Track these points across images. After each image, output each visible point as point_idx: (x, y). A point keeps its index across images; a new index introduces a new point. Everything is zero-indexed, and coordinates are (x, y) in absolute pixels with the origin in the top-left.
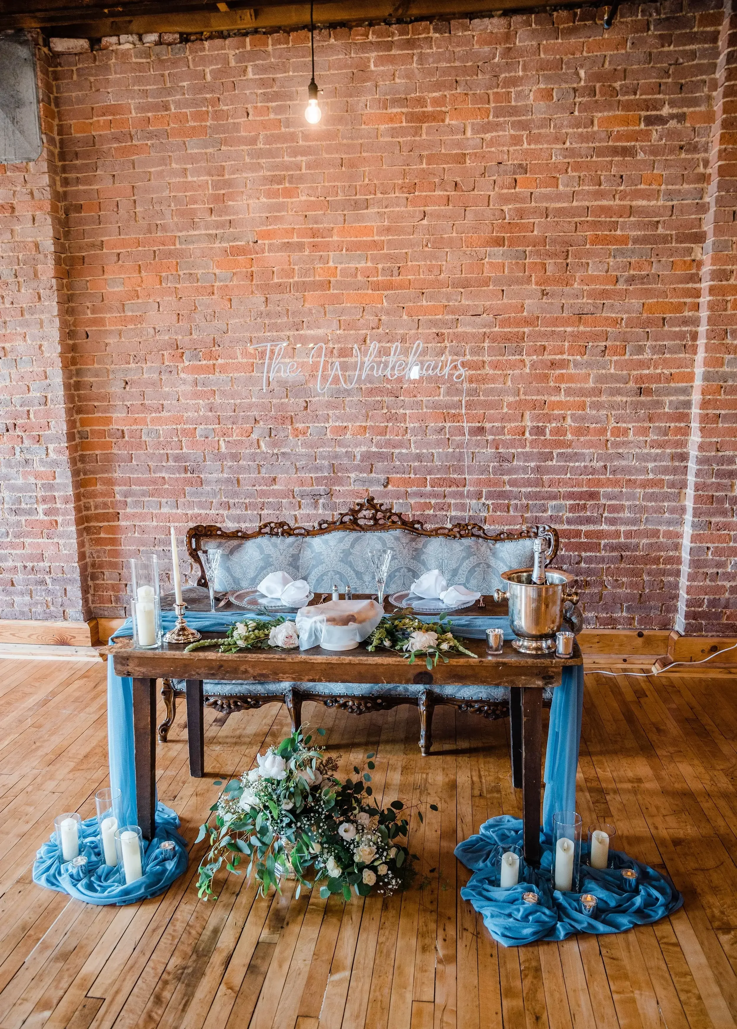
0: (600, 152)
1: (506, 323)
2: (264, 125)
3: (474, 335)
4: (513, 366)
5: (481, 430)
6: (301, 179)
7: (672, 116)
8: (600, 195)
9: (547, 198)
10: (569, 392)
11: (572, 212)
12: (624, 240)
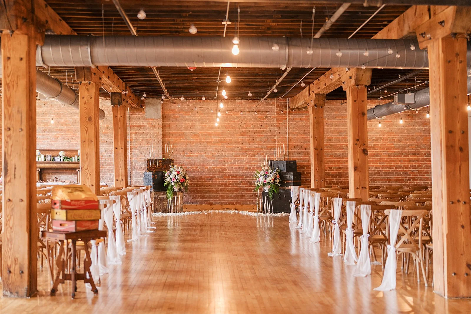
0: (258, 121)
1: (243, 149)
2: (201, 114)
3: (238, 151)
4: (245, 156)
5: (240, 168)
6: (207, 123)
7: (269, 117)
8: (258, 128)
9: (249, 128)
10: (255, 161)
11: (254, 131)
12: (263, 136)
